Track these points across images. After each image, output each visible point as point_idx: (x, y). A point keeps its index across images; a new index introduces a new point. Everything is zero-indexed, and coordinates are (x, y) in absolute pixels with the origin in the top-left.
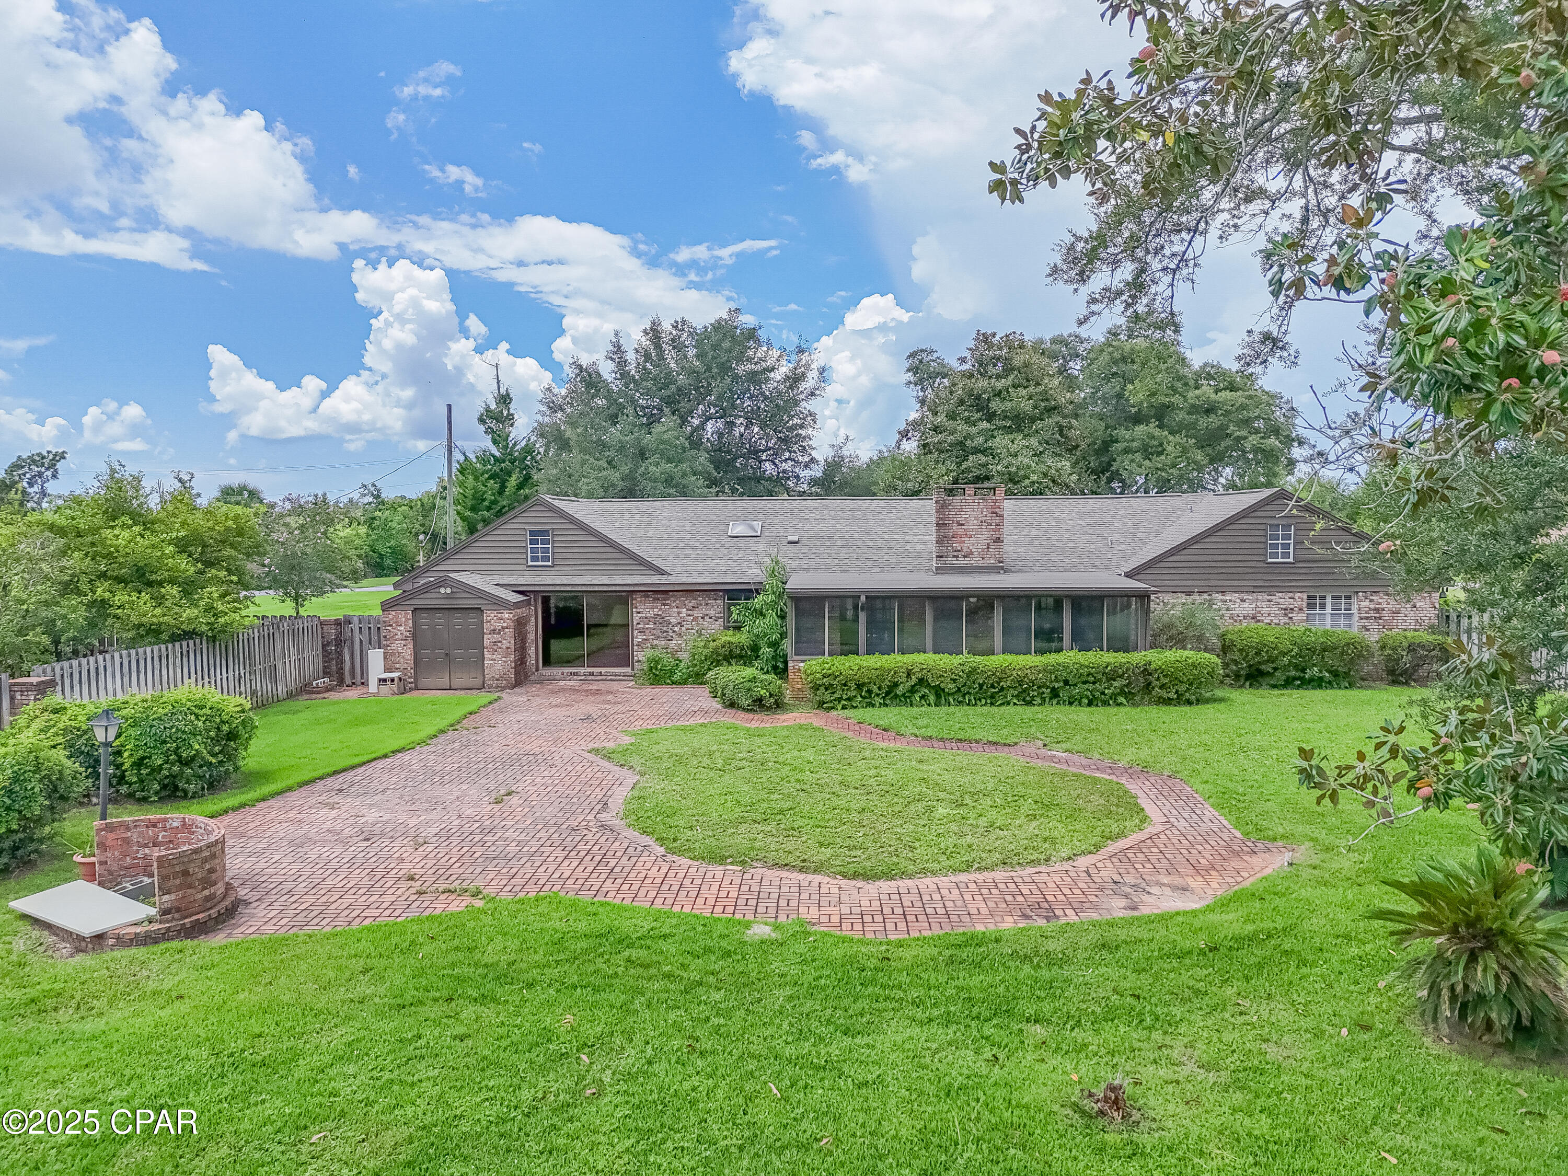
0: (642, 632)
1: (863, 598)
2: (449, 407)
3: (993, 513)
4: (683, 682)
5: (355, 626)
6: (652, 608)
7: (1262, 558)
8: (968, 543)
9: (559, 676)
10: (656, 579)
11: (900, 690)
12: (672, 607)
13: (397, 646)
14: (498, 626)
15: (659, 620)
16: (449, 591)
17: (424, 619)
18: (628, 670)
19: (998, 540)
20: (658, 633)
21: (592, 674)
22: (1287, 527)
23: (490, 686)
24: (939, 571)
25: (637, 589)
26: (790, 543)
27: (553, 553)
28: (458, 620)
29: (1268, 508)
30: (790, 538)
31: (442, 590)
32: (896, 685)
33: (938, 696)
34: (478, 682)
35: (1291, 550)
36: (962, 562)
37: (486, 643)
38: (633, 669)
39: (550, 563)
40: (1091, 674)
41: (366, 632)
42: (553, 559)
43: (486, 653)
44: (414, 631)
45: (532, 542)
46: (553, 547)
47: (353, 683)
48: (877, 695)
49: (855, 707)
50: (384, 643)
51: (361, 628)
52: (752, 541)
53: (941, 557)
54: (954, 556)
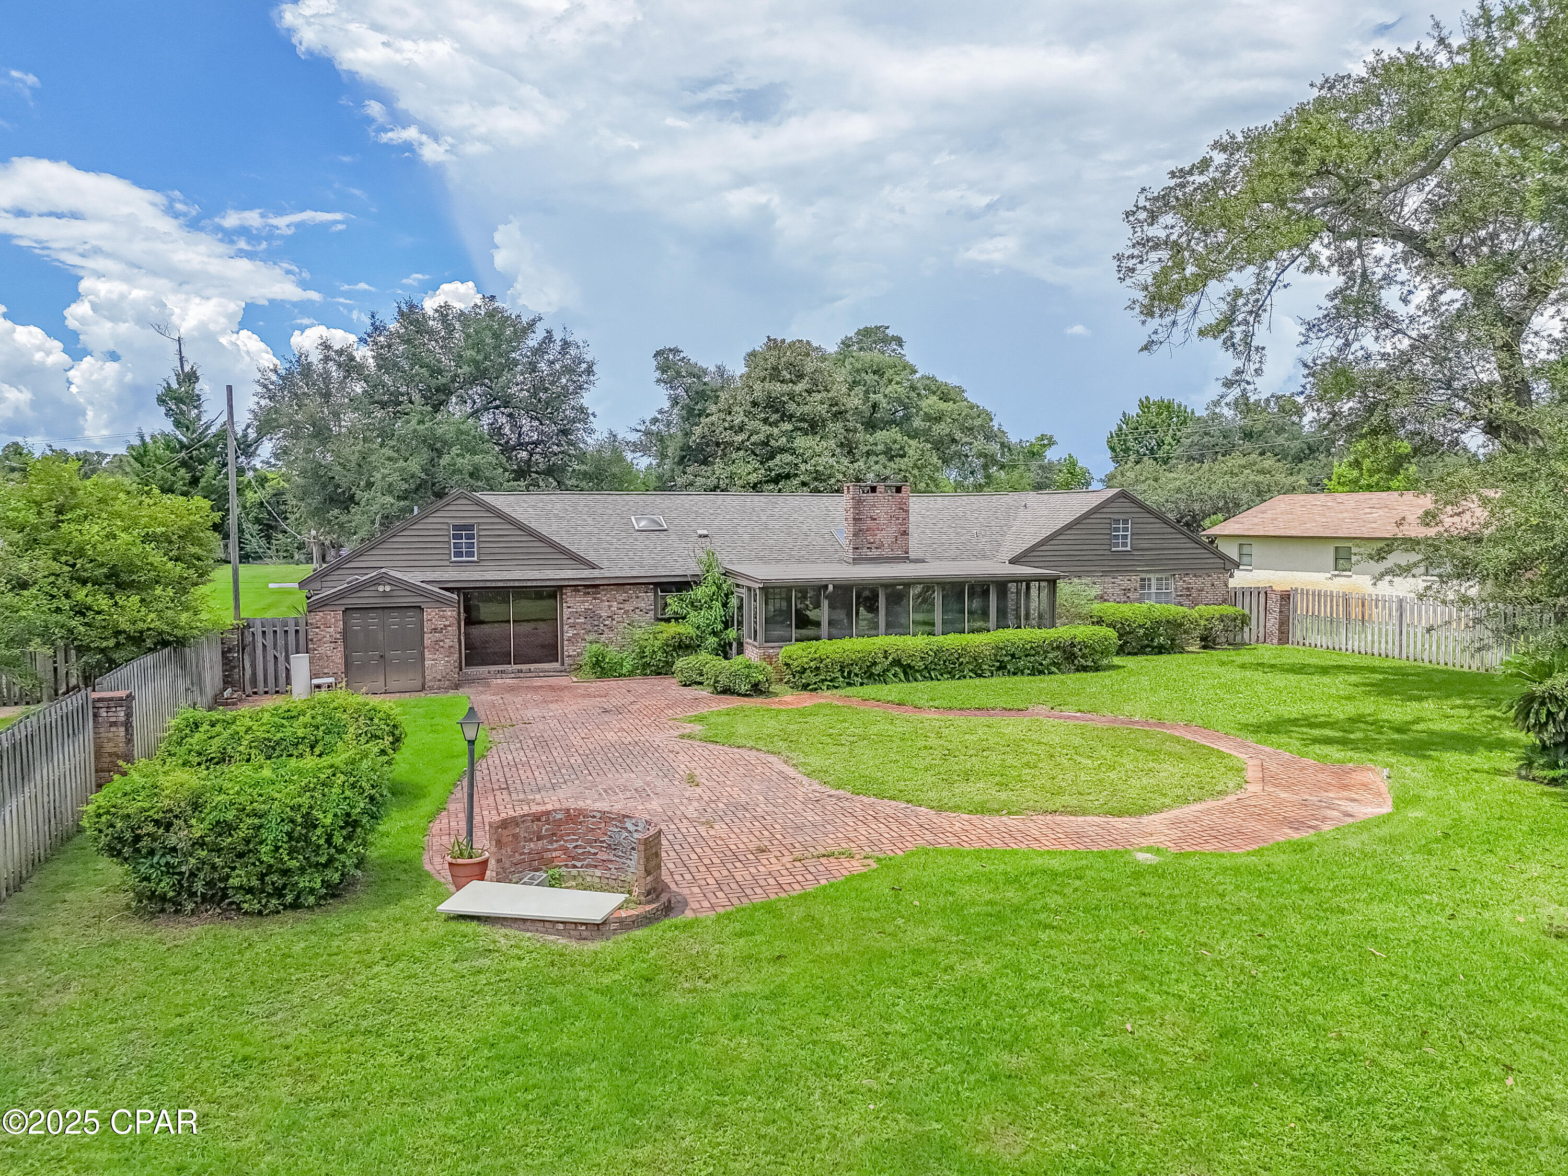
0: (572, 626)
1: (831, 587)
2: (229, 388)
3: (900, 508)
4: (631, 674)
5: (258, 631)
6: (583, 602)
7: (1107, 547)
8: (880, 535)
9: (486, 675)
10: (586, 573)
11: (877, 670)
12: (602, 601)
13: (325, 649)
14: (440, 624)
15: (590, 615)
16: (388, 588)
17: (356, 620)
18: (556, 665)
19: (905, 533)
20: (589, 627)
21: (521, 671)
22: (1125, 521)
23: (431, 688)
24: (856, 561)
25: (569, 583)
26: (700, 536)
27: (479, 548)
28: (394, 621)
29: (1112, 505)
30: (700, 532)
31: (381, 588)
32: (875, 664)
33: (905, 673)
34: (418, 684)
35: (1129, 541)
36: (875, 553)
37: (427, 642)
38: (563, 664)
39: (475, 559)
40: (1032, 648)
41: (270, 636)
42: (479, 554)
43: (426, 653)
44: (345, 633)
45: (455, 537)
46: (479, 542)
47: (255, 693)
48: (856, 675)
49: (836, 688)
50: (311, 646)
51: (264, 632)
52: (662, 535)
53: (857, 548)
54: (868, 548)
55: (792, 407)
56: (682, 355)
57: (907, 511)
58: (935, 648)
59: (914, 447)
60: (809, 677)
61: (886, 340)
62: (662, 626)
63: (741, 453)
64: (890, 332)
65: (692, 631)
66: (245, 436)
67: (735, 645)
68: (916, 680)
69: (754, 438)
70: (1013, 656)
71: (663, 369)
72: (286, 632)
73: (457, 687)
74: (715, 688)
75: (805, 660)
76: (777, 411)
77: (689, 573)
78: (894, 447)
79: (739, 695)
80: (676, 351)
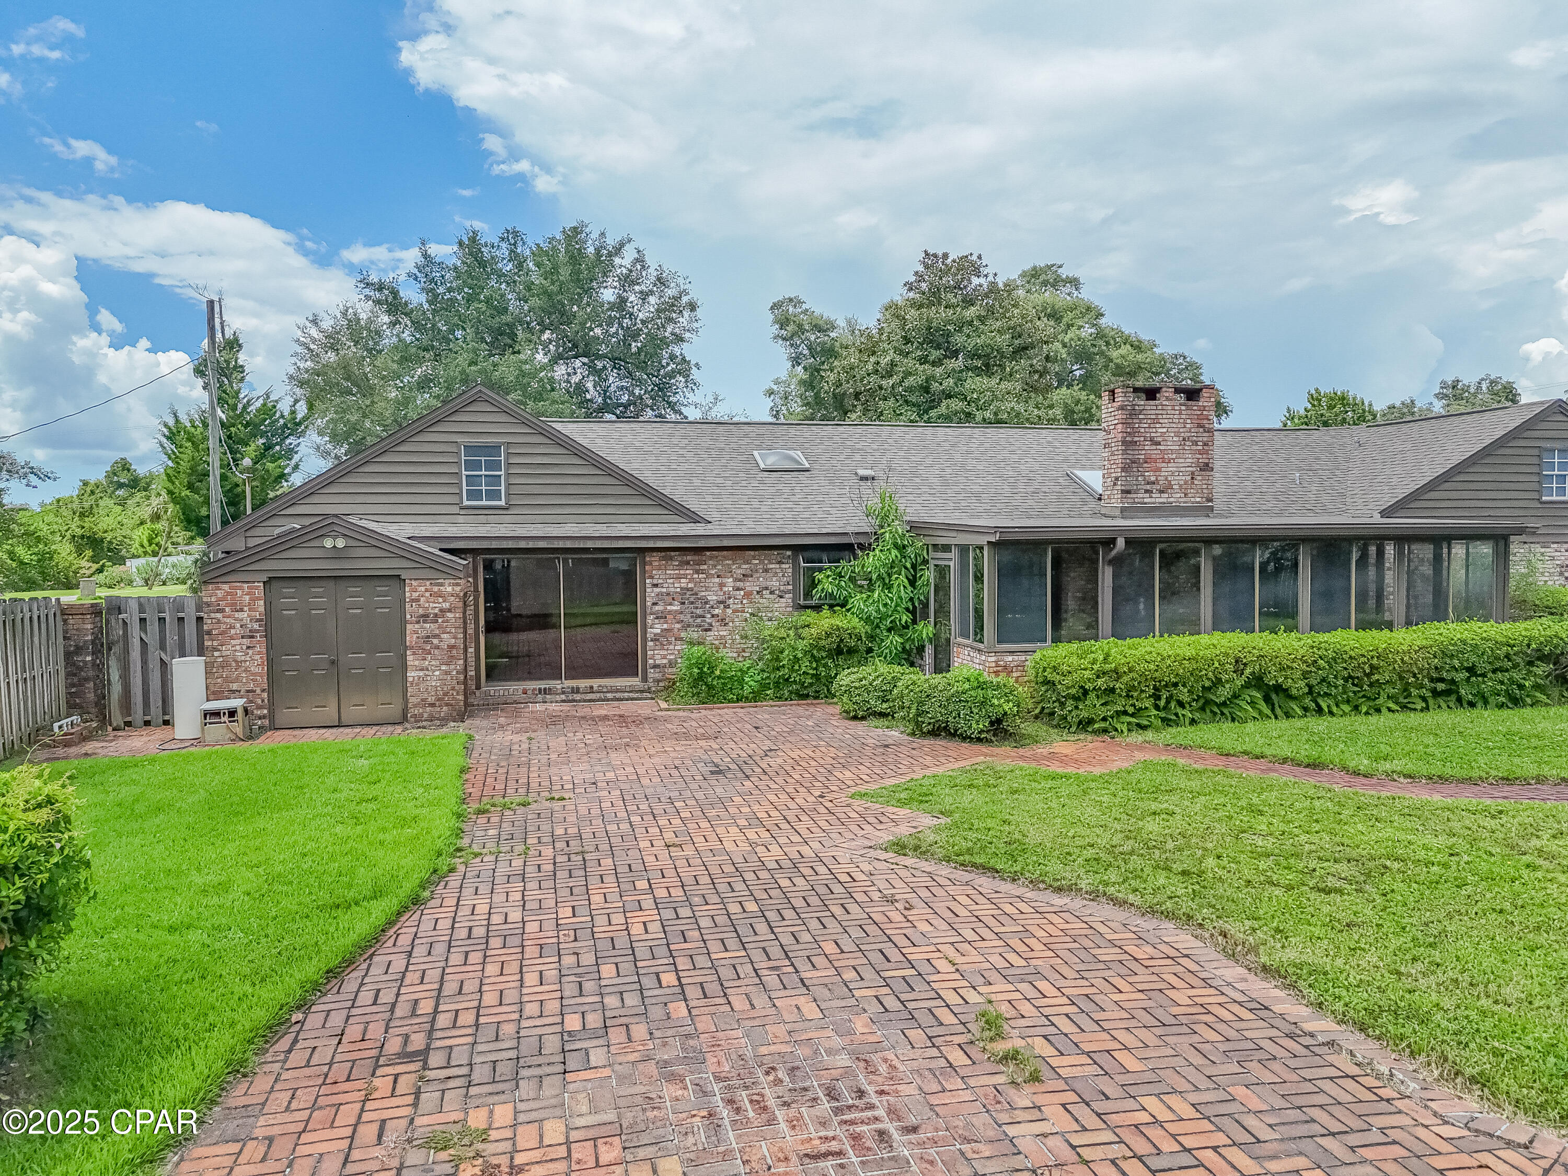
0: (661, 617)
1: (1121, 543)
3: (1200, 426)
4: (756, 697)
5: (133, 616)
6: (679, 577)
8: (1167, 470)
9: (520, 696)
10: (686, 529)
11: (1224, 693)
12: (709, 576)
13: (235, 648)
14: (434, 607)
15: (688, 597)
16: (341, 543)
17: (289, 597)
18: (635, 682)
19: (1206, 467)
20: (687, 618)
21: (576, 690)
23: (418, 719)
25: (654, 546)
26: (864, 478)
27: (509, 485)
28: (354, 600)
29: (1542, 426)
30: (862, 472)
31: (328, 543)
32: (1218, 682)
33: (1267, 699)
34: (394, 710)
36: (1158, 499)
37: (410, 639)
38: (645, 679)
39: (502, 503)
40: (1507, 656)
41: (153, 627)
42: (508, 495)
43: (410, 658)
44: (270, 622)
45: (470, 465)
46: (508, 475)
47: (129, 724)
48: (1181, 704)
49: (1144, 728)
50: (207, 643)
51: (143, 620)
52: (802, 476)
53: (1128, 492)
54: (1147, 491)
55: (959, 339)
56: (804, 306)
57: (1211, 431)
58: (1331, 654)
60: (1093, 707)
61: (1057, 283)
62: (809, 617)
63: (891, 402)
64: (1064, 273)
65: (861, 628)
67: (929, 650)
68: (1288, 715)
69: (911, 381)
70: (1471, 670)
71: (783, 323)
72: (181, 620)
73: (461, 717)
74: (918, 725)
75: (1087, 674)
76: (938, 347)
77: (850, 529)
78: (1076, 409)
79: (965, 738)
80: (795, 301)
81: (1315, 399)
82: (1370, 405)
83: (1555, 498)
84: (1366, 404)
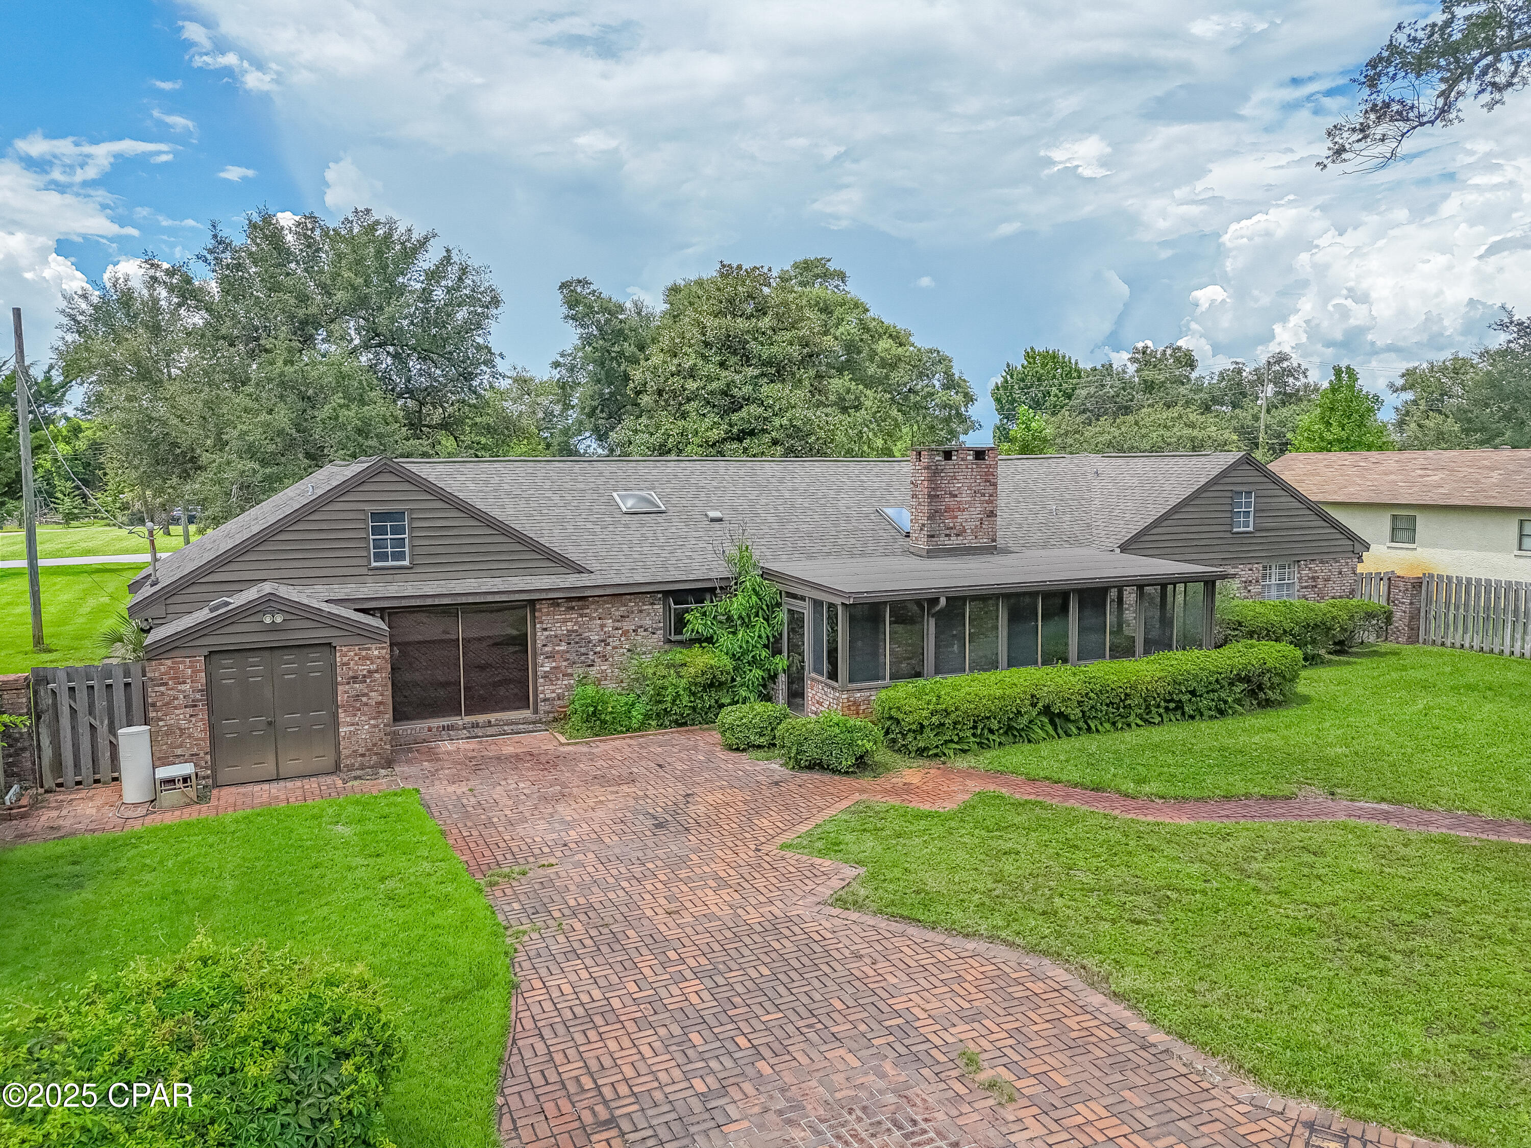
0: (550, 657)
1: (943, 601)
2: (17, 312)
3: (987, 481)
4: (643, 726)
5: (61, 685)
6: (565, 621)
8: (962, 517)
9: (425, 734)
10: (572, 580)
12: (592, 619)
13: (177, 718)
14: (363, 669)
15: (574, 638)
16: (279, 619)
17: (227, 669)
18: (526, 714)
19: (992, 514)
20: (573, 657)
21: (476, 725)
22: (1249, 493)
23: (350, 768)
24: (934, 556)
25: (544, 596)
26: (713, 520)
27: (412, 547)
28: (288, 665)
29: (1234, 473)
30: (713, 514)
31: (268, 620)
32: (1018, 714)
33: (1052, 723)
34: (327, 761)
35: (1251, 519)
36: (955, 541)
37: (342, 698)
38: (536, 711)
39: (406, 563)
40: (1217, 681)
41: (82, 695)
42: (412, 556)
43: (341, 715)
44: (210, 689)
45: (375, 530)
46: (412, 538)
47: (60, 785)
48: (991, 731)
49: (964, 751)
50: (152, 714)
51: (72, 689)
52: (660, 518)
53: (933, 536)
54: (946, 535)
56: (592, 287)
57: (995, 485)
59: (870, 398)
60: (929, 738)
61: (826, 275)
63: (694, 404)
64: (832, 266)
65: (727, 663)
66: (48, 379)
67: (782, 678)
68: (1068, 735)
70: (1193, 693)
71: (572, 301)
72: (109, 686)
73: (389, 764)
74: (798, 762)
75: (925, 713)
76: (735, 353)
77: (713, 575)
79: (835, 771)
80: (584, 283)
81: (1030, 356)
82: (1076, 363)
83: (1242, 529)
84: (1073, 361)
